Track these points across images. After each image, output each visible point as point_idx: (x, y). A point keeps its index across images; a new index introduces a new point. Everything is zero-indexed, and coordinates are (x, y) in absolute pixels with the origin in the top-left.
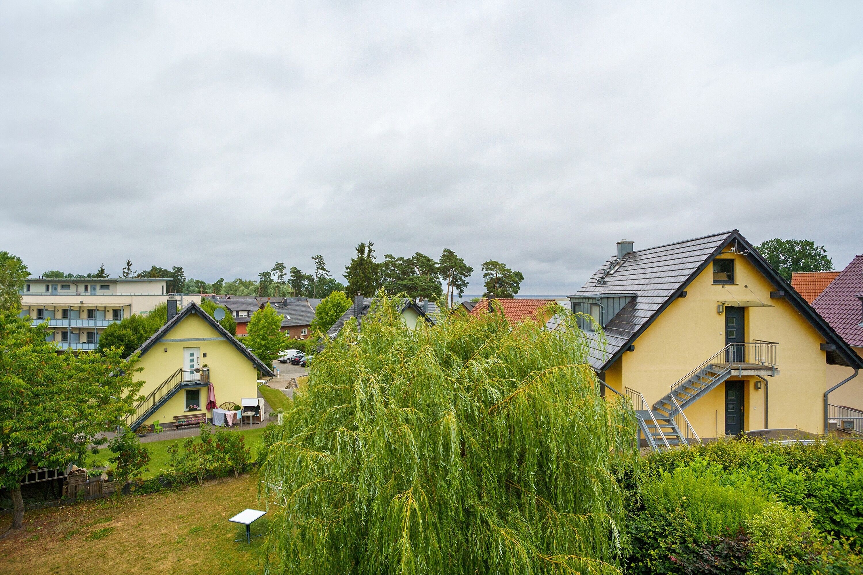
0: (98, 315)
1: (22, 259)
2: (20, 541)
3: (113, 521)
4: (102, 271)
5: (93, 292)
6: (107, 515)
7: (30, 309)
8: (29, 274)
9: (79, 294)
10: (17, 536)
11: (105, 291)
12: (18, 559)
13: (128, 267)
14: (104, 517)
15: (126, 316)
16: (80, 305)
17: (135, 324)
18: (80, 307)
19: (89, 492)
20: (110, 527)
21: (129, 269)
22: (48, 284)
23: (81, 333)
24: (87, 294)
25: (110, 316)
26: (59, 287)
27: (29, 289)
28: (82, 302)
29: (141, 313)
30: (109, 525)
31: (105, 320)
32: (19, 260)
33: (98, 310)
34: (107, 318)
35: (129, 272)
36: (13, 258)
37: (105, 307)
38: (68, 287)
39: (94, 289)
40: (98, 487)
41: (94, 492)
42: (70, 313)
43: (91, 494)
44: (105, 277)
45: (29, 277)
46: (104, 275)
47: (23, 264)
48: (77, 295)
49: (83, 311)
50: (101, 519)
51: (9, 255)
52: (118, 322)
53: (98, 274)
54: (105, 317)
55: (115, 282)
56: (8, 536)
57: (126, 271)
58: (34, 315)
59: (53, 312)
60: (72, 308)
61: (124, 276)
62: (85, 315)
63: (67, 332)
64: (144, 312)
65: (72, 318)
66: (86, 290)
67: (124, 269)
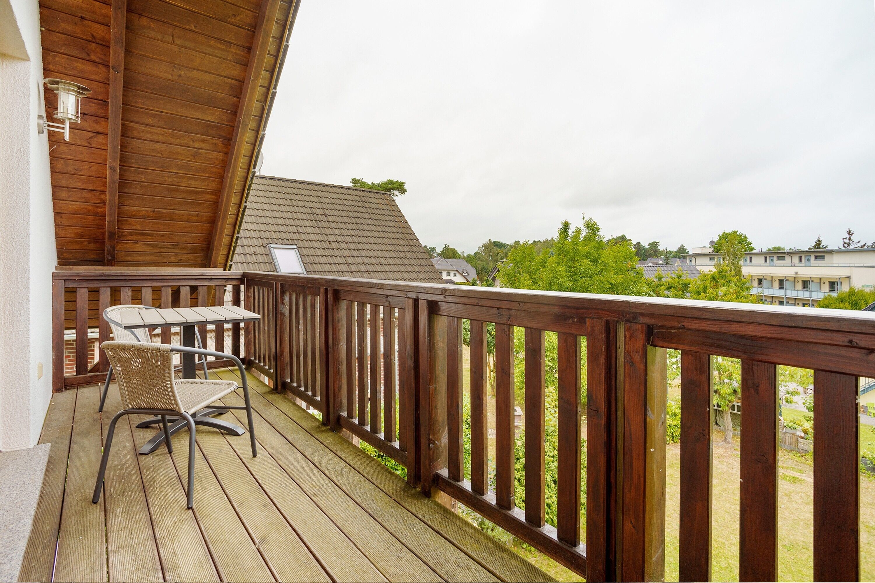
0: (812, 286)
1: (748, 236)
2: (728, 453)
3: (804, 475)
4: (819, 242)
5: (808, 263)
6: (799, 467)
7: (752, 278)
8: (753, 249)
9: (793, 265)
10: (727, 449)
11: (819, 262)
12: (725, 463)
13: (848, 236)
14: (796, 467)
15: (845, 288)
16: (795, 276)
17: (854, 298)
18: (795, 278)
19: (786, 441)
20: (800, 477)
21: (850, 239)
22: (766, 256)
23: (796, 303)
24: (802, 264)
25: (826, 288)
26: (775, 259)
27: (751, 261)
28: (796, 273)
29: (863, 286)
30: (799, 476)
31: (820, 292)
32: (745, 237)
33: (813, 281)
34: (822, 290)
35: (851, 242)
36: (741, 236)
37: (820, 279)
38: (783, 258)
39: (809, 260)
40: (794, 440)
41: (790, 443)
42: (786, 283)
43: (787, 443)
44: (822, 248)
45: (754, 251)
46: (821, 246)
47: (749, 240)
48: (792, 266)
49: (798, 282)
50: (793, 468)
51: (738, 233)
52: (835, 295)
53: (815, 246)
54: (820, 289)
55: (831, 252)
56: (721, 445)
57: (847, 241)
58: (756, 283)
59: (771, 281)
60: (787, 278)
61: (844, 247)
62: (800, 286)
63: (783, 302)
64: (867, 286)
65: (787, 288)
66: (801, 260)
67: (844, 239)
